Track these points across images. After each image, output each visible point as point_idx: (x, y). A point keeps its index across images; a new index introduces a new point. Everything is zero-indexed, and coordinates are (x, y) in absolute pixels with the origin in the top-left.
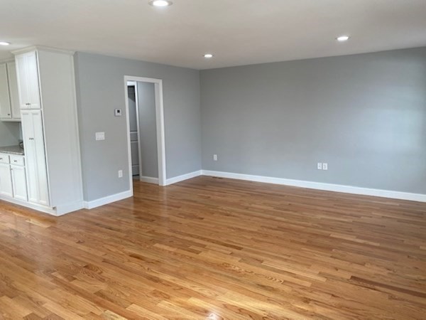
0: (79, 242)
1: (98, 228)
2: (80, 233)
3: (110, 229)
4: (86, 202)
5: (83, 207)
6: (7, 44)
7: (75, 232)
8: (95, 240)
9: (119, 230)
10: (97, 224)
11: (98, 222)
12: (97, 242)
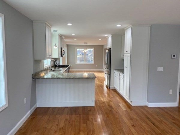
0: (133, 125)
1: (147, 120)
2: (137, 120)
3: (154, 124)
4: (148, 103)
5: (146, 105)
6: (120, 26)
7: (134, 118)
8: (141, 128)
9: (157, 127)
10: (148, 118)
11: (149, 116)
12: (141, 129)
